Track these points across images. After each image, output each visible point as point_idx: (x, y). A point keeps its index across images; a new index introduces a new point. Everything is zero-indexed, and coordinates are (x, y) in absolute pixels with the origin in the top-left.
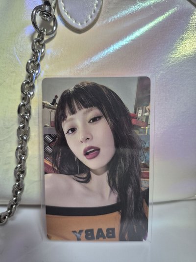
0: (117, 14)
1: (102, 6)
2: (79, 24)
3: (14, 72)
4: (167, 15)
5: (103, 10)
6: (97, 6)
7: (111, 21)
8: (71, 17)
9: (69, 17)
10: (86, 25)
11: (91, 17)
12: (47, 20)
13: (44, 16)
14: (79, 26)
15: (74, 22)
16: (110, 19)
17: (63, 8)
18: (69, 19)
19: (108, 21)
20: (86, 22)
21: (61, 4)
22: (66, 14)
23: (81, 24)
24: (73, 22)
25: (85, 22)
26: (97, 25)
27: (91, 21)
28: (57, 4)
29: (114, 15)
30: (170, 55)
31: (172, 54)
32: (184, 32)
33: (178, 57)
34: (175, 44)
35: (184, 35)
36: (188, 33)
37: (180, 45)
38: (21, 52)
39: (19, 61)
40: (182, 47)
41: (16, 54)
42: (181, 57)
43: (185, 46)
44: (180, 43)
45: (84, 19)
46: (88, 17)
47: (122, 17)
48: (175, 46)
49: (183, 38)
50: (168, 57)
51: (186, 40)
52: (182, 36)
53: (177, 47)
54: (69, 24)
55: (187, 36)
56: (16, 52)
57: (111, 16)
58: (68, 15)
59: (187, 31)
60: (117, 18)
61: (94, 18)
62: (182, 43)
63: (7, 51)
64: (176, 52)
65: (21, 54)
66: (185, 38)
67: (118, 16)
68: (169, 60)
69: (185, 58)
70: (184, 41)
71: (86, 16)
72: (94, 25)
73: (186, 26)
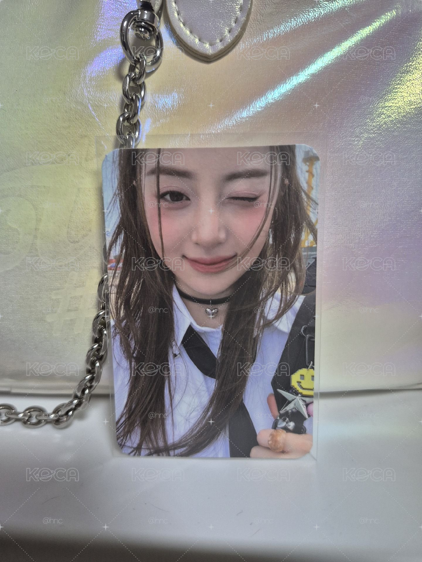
0: (279, 24)
1: (250, 9)
2: (207, 46)
3: (86, 136)
4: (376, 24)
5: (252, 16)
6: (241, 9)
7: (268, 39)
8: (191, 32)
9: (188, 32)
10: (220, 46)
11: (230, 32)
12: (145, 39)
13: (141, 31)
14: (207, 49)
15: (197, 41)
17: (176, 14)
18: (186, 34)
19: (262, 39)
20: (221, 41)
21: (172, 7)
22: (182, 25)
23: (211, 45)
24: (194, 41)
25: (218, 41)
26: (241, 46)
27: (229, 38)
28: (163, 6)
29: (275, 27)
30: (383, 103)
31: (386, 100)
32: (411, 58)
33: (398, 106)
34: (393, 81)
35: (411, 63)
36: (418, 59)
37: (402, 82)
38: (97, 99)
39: (95, 116)
40: (406, 86)
41: (87, 101)
42: (405, 106)
43: (412, 85)
44: (401, 79)
45: (216, 36)
46: (224, 31)
47: (289, 30)
48: (392, 85)
49: (408, 70)
50: (380, 107)
51: (415, 73)
52: (405, 65)
53: (396, 86)
54: (188, 46)
55: (416, 65)
56: (89, 99)
57: (269, 28)
58: (185, 29)
59: (416, 54)
60: (280, 32)
61: (236, 33)
62: (406, 79)
63: (71, 96)
64: (395, 96)
65: (98, 103)
66: (412, 70)
67: (282, 29)
68: (381, 111)
69: (411, 107)
70: (410, 74)
71: (221, 29)
72: (235, 46)
73: (415, 45)
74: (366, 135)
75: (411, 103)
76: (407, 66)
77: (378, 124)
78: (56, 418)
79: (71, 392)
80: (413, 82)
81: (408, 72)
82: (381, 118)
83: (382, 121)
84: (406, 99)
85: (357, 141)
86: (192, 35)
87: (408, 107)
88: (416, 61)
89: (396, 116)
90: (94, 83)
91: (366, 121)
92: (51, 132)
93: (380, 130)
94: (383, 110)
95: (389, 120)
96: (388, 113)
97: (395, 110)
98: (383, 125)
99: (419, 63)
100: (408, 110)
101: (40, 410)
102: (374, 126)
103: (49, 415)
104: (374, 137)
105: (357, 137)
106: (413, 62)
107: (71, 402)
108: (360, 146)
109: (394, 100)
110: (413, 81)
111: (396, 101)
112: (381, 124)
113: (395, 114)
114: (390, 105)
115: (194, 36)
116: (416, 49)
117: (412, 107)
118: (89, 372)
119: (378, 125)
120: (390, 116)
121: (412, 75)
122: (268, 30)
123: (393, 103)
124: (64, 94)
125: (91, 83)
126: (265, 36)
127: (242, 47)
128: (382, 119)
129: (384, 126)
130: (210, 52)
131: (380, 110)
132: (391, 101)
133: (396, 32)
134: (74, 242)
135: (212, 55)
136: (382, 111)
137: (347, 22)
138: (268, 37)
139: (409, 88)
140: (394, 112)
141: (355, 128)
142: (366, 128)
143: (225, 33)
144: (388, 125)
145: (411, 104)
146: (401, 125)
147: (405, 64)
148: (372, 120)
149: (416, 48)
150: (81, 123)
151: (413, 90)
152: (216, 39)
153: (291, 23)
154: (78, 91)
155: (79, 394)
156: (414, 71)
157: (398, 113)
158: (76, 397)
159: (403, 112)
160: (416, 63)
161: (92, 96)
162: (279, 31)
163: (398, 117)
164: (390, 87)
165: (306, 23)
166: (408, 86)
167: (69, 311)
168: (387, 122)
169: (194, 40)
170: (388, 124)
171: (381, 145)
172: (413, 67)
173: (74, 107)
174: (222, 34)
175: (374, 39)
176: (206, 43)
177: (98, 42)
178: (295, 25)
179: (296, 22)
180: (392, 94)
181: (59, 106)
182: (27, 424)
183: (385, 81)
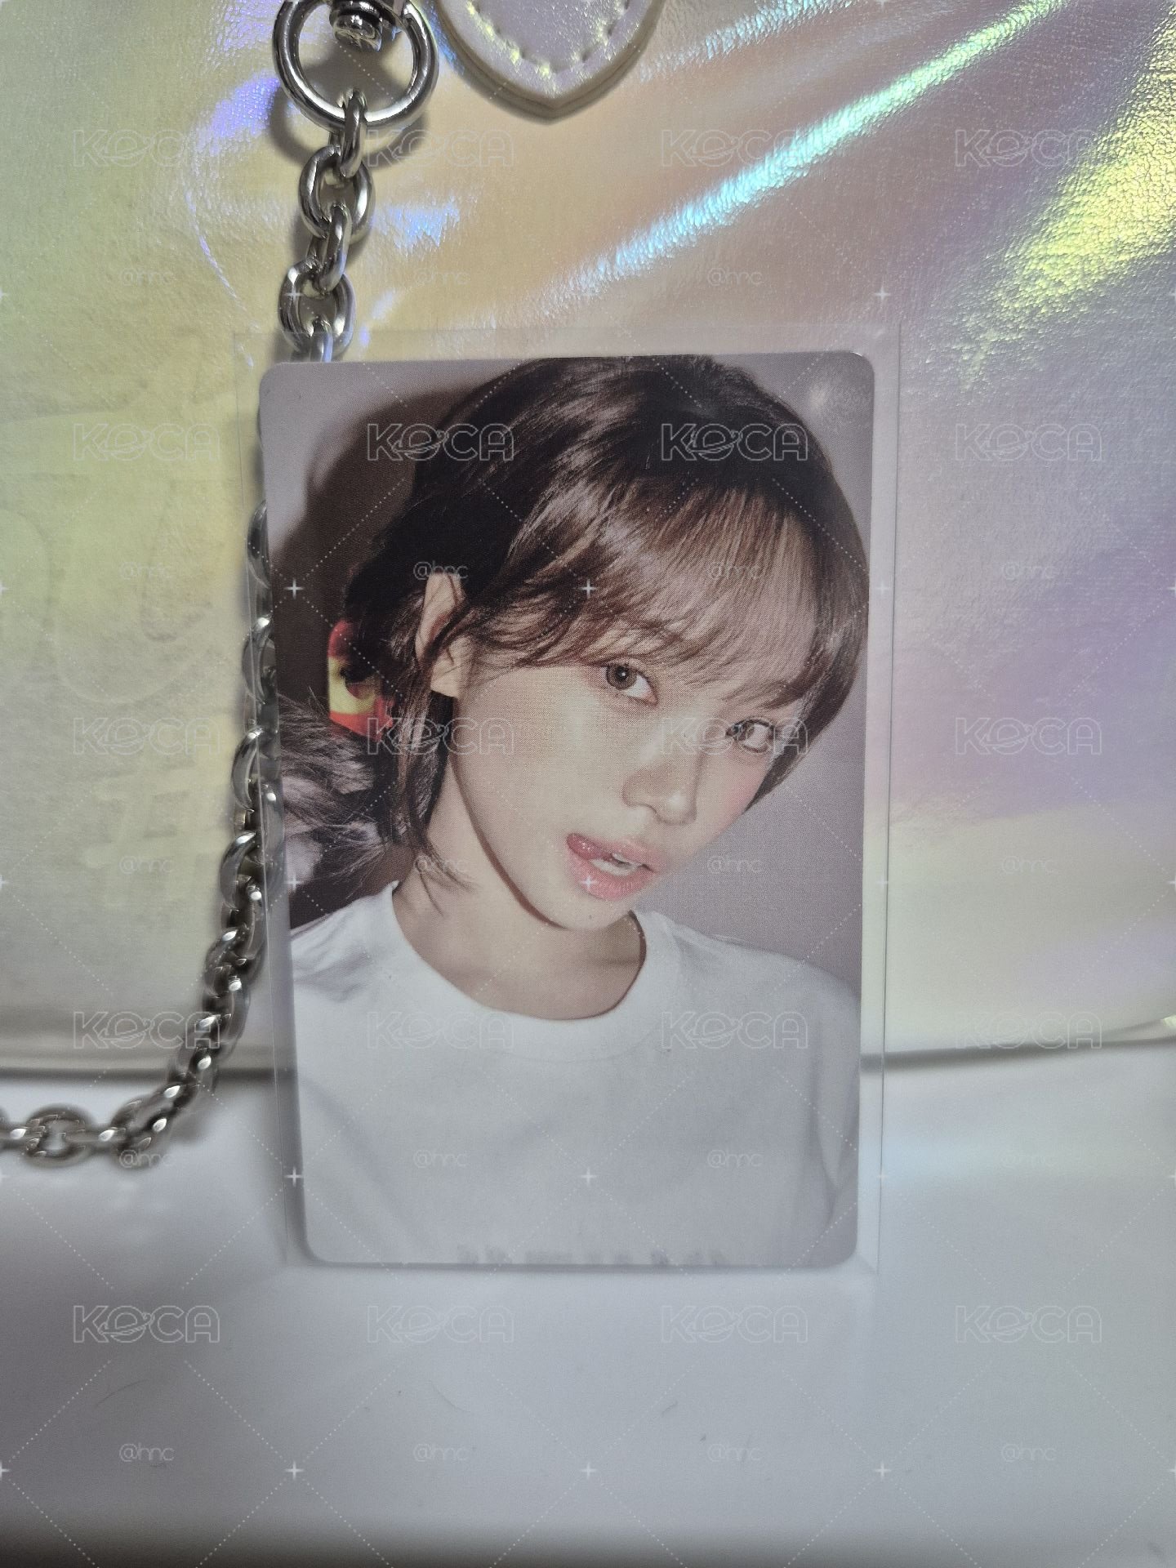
0: (752, 11)
2: (546, 71)
7: (719, 55)
8: (498, 31)
9: (490, 30)
10: (580, 73)
11: (610, 31)
14: (545, 79)
15: (516, 55)
16: (710, 43)
18: (484, 37)
19: (703, 54)
20: (585, 57)
22: (472, 10)
23: (555, 68)
24: (509, 59)
25: (576, 57)
26: (643, 71)
27: (607, 50)
29: (738, 21)
30: (1040, 247)
31: (1050, 237)
32: (1119, 121)
33: (1083, 255)
34: (1070, 185)
35: (1119, 135)
36: (1139, 123)
37: (1095, 188)
38: (225, 222)
39: (221, 271)
40: (1107, 199)
41: (197, 228)
42: (1102, 256)
43: (1122, 195)
44: (1093, 178)
45: (569, 44)
46: (593, 29)
47: (778, 31)
48: (1065, 194)
49: (1111, 152)
50: (1033, 258)
51: (1130, 163)
52: (1105, 139)
53: (1076, 200)
54: (491, 70)
55: (1135, 141)
56: (201, 222)
57: (721, 24)
58: (480, 20)
59: (1136, 110)
60: (754, 33)
61: (628, 36)
62: (1105, 178)
63: (151, 214)
64: (1075, 225)
65: (229, 235)
66: (1121, 153)
67: (759, 27)
68: (1035, 269)
69: (1120, 259)
70: (1117, 165)
71: (584, 24)
72: (624, 74)
73: (1132, 83)
74: (992, 336)
75: (1119, 247)
76: (1110, 143)
77: (1027, 305)
78: (120, 1139)
79: (158, 1064)
80: (1125, 187)
81: (1111, 158)
82: (1037, 288)
83: (1037, 297)
84: (1106, 236)
85: (969, 351)
86: (502, 38)
87: (1112, 259)
88: (1134, 127)
89: (1078, 283)
90: (217, 176)
91: (992, 295)
92: (91, 319)
93: (1032, 321)
94: (1041, 266)
95: (1057, 295)
96: (1056, 273)
97: (1073, 267)
98: (1040, 309)
99: (1141, 133)
100: (1111, 267)
101: (72, 1117)
102: (1015, 309)
103: (98, 1131)
104: (1016, 343)
105: (968, 340)
106: (1125, 132)
107: (160, 1095)
108: (976, 368)
109: (1073, 237)
110: (1125, 184)
111: (1078, 241)
112: (1034, 306)
113: (1075, 279)
114: (1060, 253)
115: (508, 44)
116: (1134, 95)
117: (1122, 257)
118: (210, 1006)
119: (1026, 308)
120: (1060, 283)
121: (1122, 167)
122: (720, 28)
123: (1069, 246)
124: (130, 206)
125: (208, 175)
126: (710, 48)
127: (646, 79)
128: (1037, 292)
129: (1043, 311)
130: (554, 89)
131: (1032, 267)
132: (1062, 241)
133: (1079, 46)
134: (162, 638)
135: (559, 99)
136: (1038, 268)
137: (944, 9)
138: (720, 48)
139: (1114, 206)
140: (1073, 272)
141: (962, 316)
142: (994, 317)
143: (595, 36)
144: (1055, 308)
145: (1119, 249)
146: (1091, 307)
147: (1103, 136)
148: (1013, 293)
149: (1133, 91)
150: (179, 293)
151: (1125, 210)
152: (569, 51)
153: (785, 10)
154: (171, 199)
155: (184, 1070)
156: (1127, 156)
157: (1084, 275)
158: (174, 1078)
159: (1096, 271)
160: (1133, 134)
161: (209, 212)
162: (751, 33)
163: (1081, 287)
164: (1059, 200)
165: (827, 11)
166: (1111, 198)
167: (149, 835)
168: (1053, 299)
169: (508, 53)
170: (1054, 305)
171: (1035, 365)
172: (1124, 146)
173: (157, 245)
174: (586, 36)
175: (1019, 63)
176: (540, 65)
177: (227, 55)
178: (795, 16)
179: (800, 9)
180: (1066, 220)
181: (114, 243)
182: (39, 1155)
183: (1047, 185)
